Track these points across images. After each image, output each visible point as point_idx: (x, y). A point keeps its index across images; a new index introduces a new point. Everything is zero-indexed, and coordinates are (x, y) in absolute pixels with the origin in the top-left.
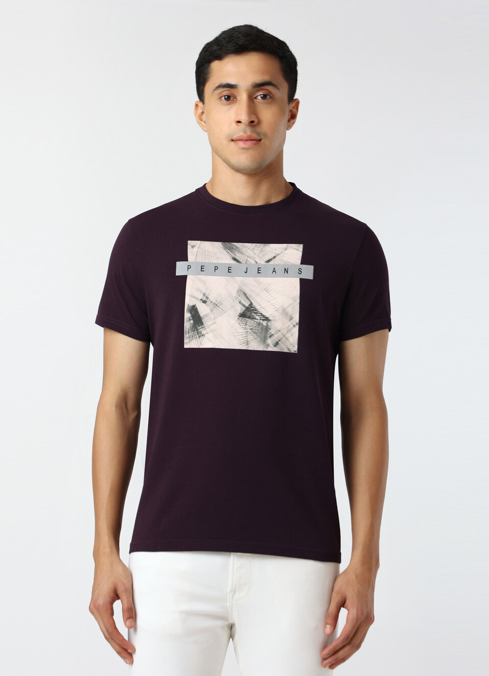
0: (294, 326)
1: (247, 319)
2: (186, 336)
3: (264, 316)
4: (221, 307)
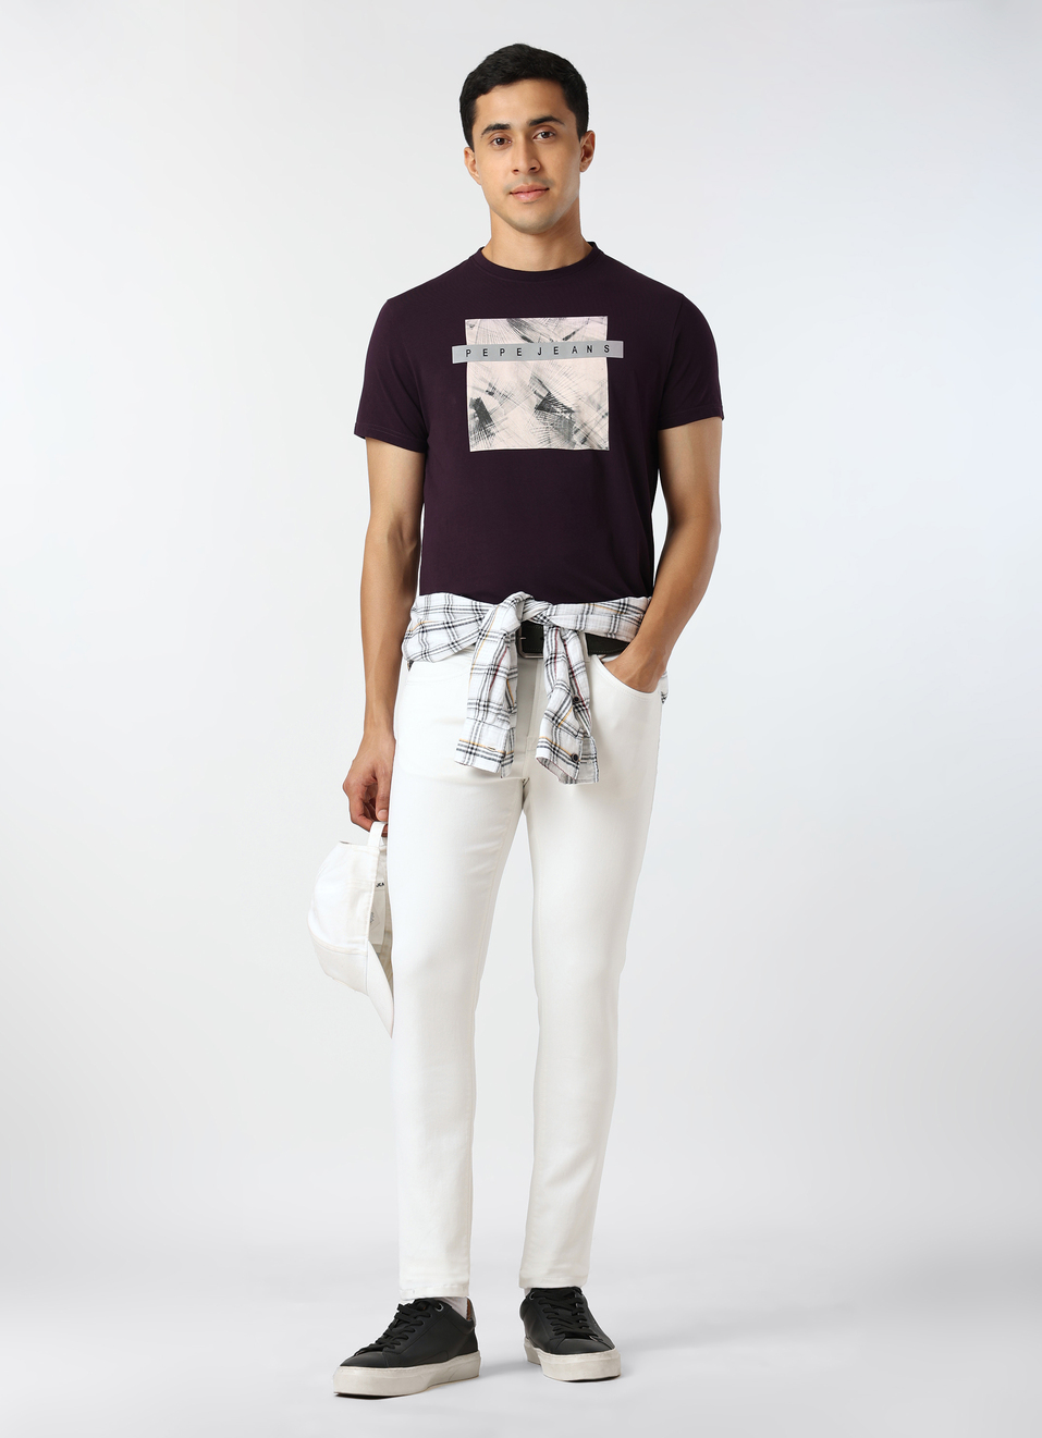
0: (603, 416)
1: (545, 413)
2: (471, 437)
3: (565, 407)
4: (511, 398)
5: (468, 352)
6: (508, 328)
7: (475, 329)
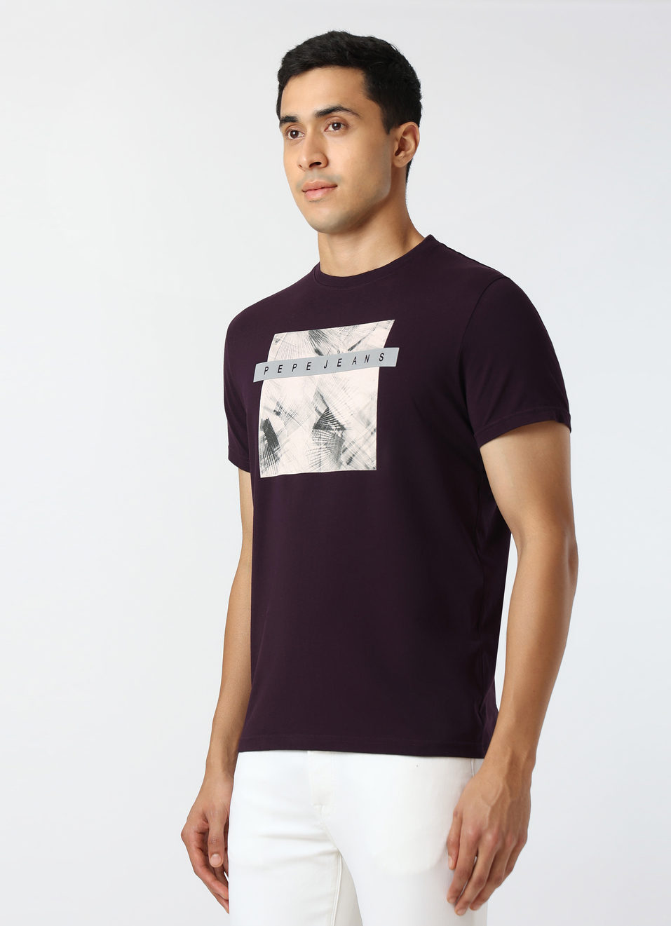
0: (372, 433)
3: (339, 424)
6: (307, 340)
7: (279, 344)
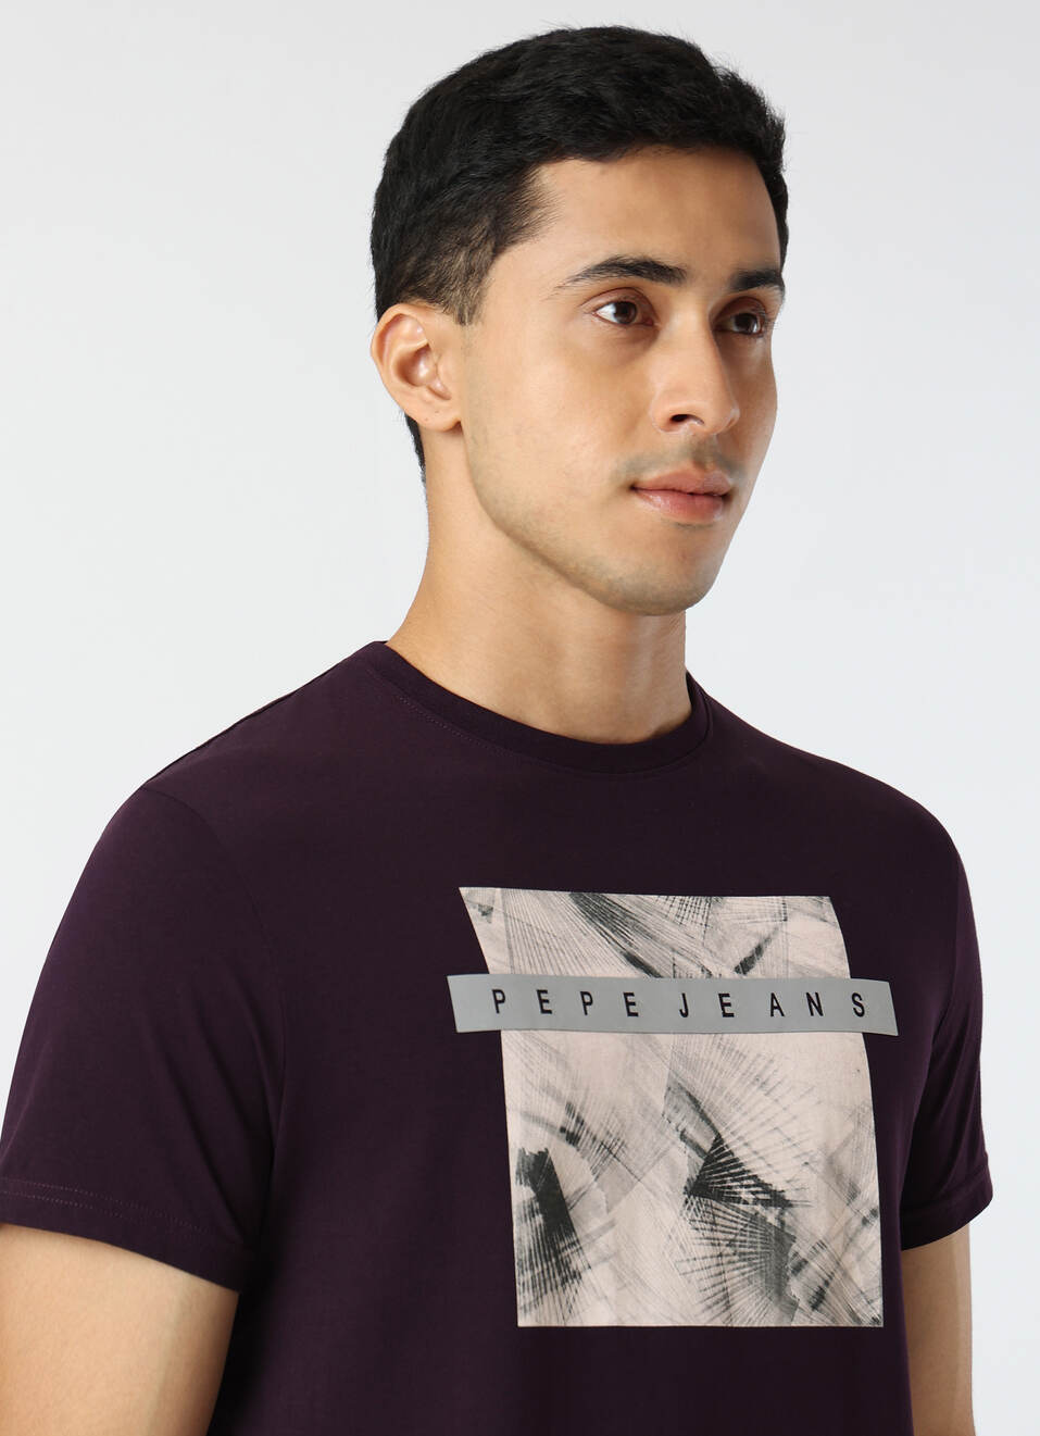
0: (865, 1221)
1: (714, 1203)
2: (521, 1279)
3: (766, 1188)
4: (622, 1157)
5: (499, 997)
6: (582, 922)
7: (497, 917)
